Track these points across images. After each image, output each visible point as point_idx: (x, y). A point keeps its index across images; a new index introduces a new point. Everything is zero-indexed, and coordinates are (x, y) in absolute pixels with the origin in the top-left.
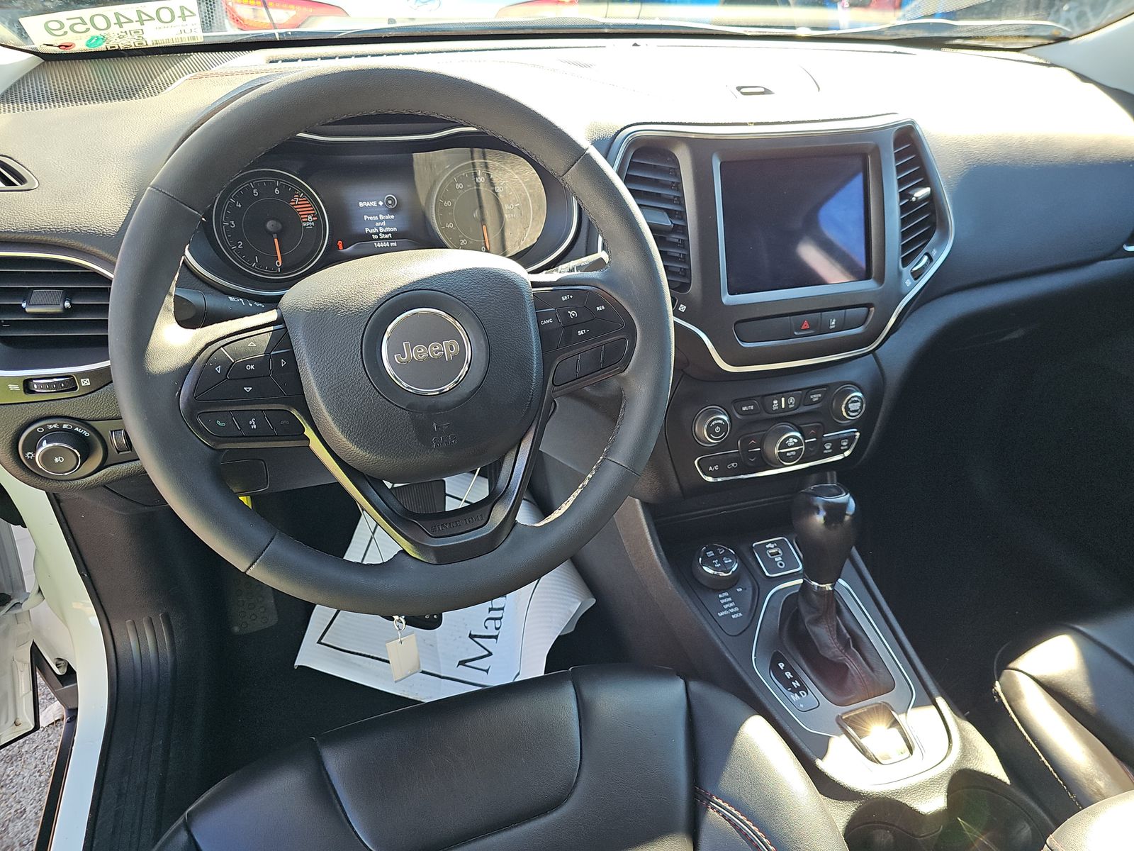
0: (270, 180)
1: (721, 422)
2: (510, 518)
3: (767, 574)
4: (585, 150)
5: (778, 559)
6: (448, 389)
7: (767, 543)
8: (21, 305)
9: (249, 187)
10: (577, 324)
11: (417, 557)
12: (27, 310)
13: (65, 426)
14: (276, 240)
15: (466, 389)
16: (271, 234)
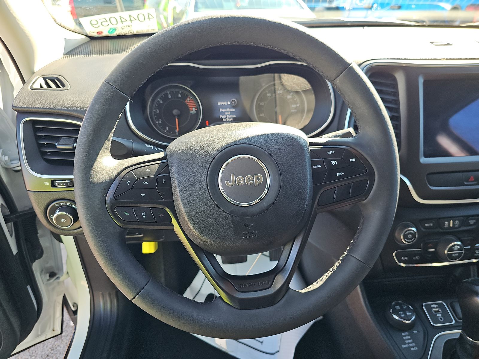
0: (176, 90)
1: (412, 232)
2: (285, 285)
3: (432, 323)
4: (350, 64)
5: (439, 315)
6: (254, 203)
7: (432, 304)
8: (55, 144)
9: (167, 93)
10: (337, 169)
11: (228, 302)
12: (57, 147)
13: (68, 204)
14: (177, 120)
15: (265, 204)
16: (174, 116)
